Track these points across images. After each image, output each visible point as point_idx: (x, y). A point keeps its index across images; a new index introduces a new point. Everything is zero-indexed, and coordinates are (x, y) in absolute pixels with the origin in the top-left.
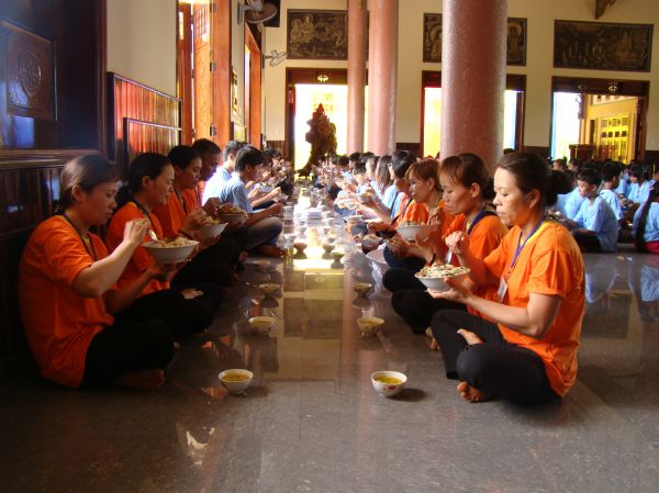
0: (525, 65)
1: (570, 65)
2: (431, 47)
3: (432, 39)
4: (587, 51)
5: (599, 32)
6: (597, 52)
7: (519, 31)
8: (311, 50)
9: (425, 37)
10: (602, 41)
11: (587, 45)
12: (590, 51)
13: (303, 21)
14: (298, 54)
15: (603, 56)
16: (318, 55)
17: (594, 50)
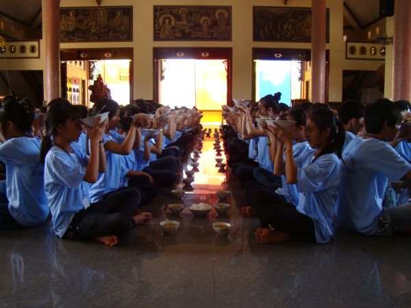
0: (231, 40)
1: (266, 39)
2: (160, 30)
3: (161, 24)
4: (279, 28)
5: (288, 14)
6: (287, 29)
7: (226, 16)
8: (74, 36)
9: (155, 23)
10: (291, 20)
11: (279, 24)
12: (282, 28)
13: (68, 16)
14: (65, 39)
15: (293, 32)
16: (79, 39)
17: (285, 28)
